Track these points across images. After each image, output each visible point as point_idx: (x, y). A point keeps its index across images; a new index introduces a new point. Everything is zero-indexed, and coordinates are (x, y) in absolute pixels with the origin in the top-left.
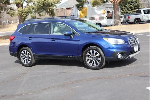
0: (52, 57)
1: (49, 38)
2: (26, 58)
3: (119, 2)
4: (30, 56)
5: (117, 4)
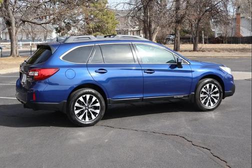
1: (142, 70)
4: (98, 105)
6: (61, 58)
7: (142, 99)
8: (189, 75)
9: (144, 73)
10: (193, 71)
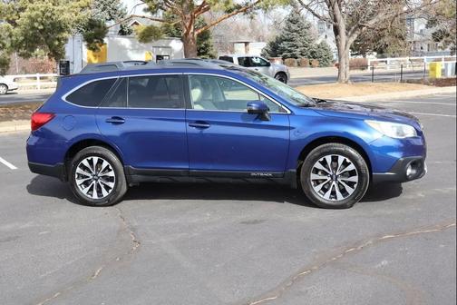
0: (193, 176)
1: (186, 121)
2: (96, 180)
3: (198, 35)
4: (112, 174)
5: (193, 40)
6: (64, 98)
7: (188, 173)
8: (283, 134)
9: (188, 127)
10: (293, 128)
